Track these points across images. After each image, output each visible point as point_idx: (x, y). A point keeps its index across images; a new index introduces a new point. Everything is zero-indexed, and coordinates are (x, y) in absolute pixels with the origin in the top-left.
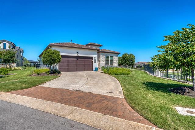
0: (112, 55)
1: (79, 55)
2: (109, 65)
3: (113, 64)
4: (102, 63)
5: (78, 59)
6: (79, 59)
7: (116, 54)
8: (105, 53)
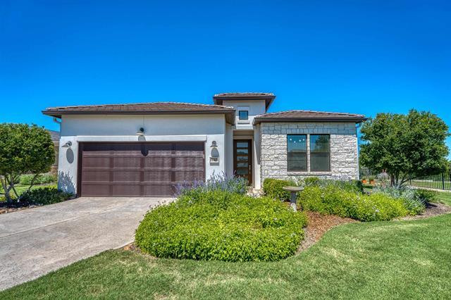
0: (320, 129)
1: (148, 138)
2: (309, 172)
3: (330, 170)
4: (271, 163)
5: (145, 153)
6: (150, 154)
7: (341, 126)
8: (284, 126)
